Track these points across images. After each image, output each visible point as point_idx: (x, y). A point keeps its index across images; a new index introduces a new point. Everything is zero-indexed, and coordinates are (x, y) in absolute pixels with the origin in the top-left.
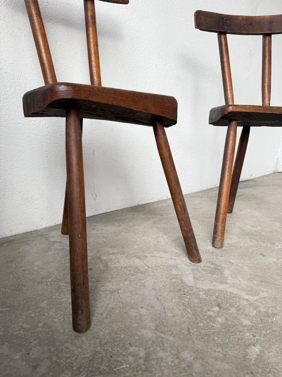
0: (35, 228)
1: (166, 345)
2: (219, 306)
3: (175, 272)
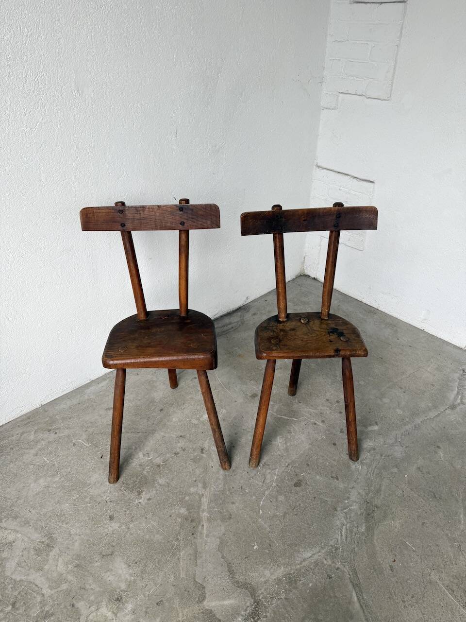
3: (5, 555)
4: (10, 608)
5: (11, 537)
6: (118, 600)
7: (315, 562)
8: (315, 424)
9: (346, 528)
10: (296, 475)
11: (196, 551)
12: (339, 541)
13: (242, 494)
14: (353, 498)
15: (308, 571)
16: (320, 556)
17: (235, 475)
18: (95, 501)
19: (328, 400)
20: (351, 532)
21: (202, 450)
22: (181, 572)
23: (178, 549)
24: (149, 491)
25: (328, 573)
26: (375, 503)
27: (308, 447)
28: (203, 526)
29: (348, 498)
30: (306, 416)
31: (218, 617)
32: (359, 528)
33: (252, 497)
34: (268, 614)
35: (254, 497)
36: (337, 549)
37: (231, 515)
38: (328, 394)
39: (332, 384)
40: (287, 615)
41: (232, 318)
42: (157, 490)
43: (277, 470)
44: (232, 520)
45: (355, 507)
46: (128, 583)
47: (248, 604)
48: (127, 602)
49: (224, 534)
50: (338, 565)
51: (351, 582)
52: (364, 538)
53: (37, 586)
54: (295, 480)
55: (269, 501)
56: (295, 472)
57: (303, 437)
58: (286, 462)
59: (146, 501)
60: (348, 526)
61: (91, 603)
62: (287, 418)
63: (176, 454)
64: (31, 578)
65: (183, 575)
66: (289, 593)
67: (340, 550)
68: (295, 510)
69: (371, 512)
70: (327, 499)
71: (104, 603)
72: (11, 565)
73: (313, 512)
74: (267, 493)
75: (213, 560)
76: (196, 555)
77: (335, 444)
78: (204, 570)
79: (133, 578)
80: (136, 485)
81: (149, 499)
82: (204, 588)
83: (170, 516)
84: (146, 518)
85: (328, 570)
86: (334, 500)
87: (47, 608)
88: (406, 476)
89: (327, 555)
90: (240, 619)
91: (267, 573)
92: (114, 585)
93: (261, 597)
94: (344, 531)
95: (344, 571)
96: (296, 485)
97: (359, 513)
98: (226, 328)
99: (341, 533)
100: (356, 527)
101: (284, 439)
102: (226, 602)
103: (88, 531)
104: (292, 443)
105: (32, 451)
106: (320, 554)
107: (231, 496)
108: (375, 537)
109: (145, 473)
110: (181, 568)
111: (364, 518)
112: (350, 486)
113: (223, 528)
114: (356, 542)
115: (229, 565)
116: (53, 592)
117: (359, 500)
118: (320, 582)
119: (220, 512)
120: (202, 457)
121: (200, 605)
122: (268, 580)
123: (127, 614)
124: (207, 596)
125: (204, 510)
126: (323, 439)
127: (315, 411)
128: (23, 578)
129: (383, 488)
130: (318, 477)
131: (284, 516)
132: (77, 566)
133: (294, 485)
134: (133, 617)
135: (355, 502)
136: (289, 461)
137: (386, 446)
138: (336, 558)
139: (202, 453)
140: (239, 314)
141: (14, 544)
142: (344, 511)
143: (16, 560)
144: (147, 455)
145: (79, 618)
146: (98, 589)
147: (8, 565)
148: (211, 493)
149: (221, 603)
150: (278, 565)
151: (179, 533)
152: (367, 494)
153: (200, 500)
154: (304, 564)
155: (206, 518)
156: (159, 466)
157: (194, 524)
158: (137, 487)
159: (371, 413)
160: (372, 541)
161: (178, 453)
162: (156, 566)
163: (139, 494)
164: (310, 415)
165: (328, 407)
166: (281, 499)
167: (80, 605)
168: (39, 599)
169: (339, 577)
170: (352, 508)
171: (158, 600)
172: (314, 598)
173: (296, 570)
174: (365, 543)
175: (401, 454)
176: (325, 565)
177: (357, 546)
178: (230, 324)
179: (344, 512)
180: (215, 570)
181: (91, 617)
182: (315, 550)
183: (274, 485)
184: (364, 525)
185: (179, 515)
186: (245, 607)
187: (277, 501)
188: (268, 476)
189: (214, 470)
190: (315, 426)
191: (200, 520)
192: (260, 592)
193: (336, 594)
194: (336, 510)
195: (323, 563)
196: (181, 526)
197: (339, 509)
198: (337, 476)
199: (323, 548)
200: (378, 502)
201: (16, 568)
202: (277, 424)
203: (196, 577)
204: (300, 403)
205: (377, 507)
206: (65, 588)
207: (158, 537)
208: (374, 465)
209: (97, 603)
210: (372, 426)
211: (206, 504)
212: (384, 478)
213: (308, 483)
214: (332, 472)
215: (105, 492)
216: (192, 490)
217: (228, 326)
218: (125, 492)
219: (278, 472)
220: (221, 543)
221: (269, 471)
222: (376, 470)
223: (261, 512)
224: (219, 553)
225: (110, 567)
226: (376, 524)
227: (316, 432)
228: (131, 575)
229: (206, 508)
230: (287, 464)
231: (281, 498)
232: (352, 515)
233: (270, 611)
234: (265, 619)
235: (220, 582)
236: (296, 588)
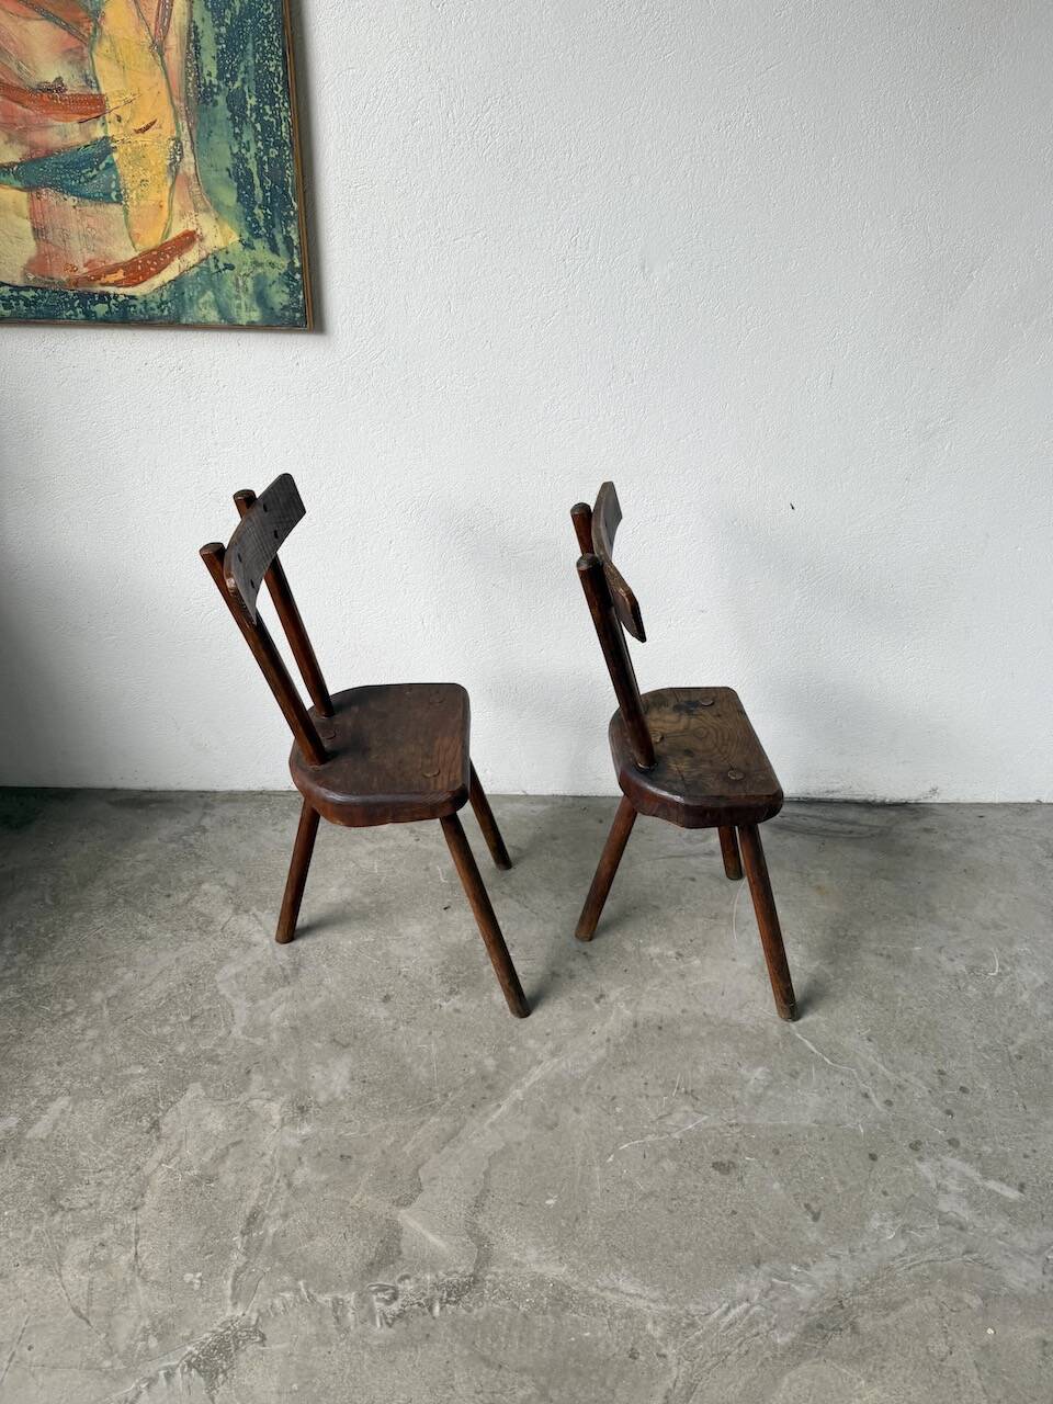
0: (215, 788)
1: (94, 1016)
2: (193, 1018)
3: (233, 953)
4: (188, 1018)
5: (256, 938)
6: (301, 1109)
7: (630, 1309)
8: (866, 1096)
9: (747, 1311)
10: (736, 1151)
11: (455, 1133)
12: (711, 1319)
13: (604, 1107)
14: (815, 1273)
15: (605, 1311)
16: (649, 1308)
17: (621, 1071)
18: (387, 962)
19: (941, 1073)
20: (751, 1324)
21: (602, 996)
22: (409, 1144)
23: (434, 1109)
24: (467, 1001)
25: (636, 1346)
26: (859, 1320)
27: (807, 1121)
28: (499, 1106)
29: (807, 1266)
30: (859, 1071)
31: (402, 1244)
32: (775, 1331)
33: (617, 1125)
34: (476, 1311)
35: (620, 1128)
36: (692, 1325)
37: (556, 1125)
38: (953, 1063)
39: (985, 1051)
40: (503, 1339)
41: (866, 815)
42: (479, 1006)
43: (706, 1117)
44: (550, 1133)
45: (804, 1291)
46: (331, 1099)
47: (461, 1269)
48: (309, 1122)
49: (519, 1144)
50: (670, 1351)
51: (666, 1397)
52: (768, 1354)
53: (233, 1015)
54: (725, 1158)
55: (642, 1153)
56: (737, 1144)
57: (813, 1100)
58: (736, 1117)
59: (451, 1010)
60: (757, 1308)
61: (270, 1086)
62: (813, 1049)
64: (235, 1002)
65: (408, 1149)
66: (538, 1314)
67: (698, 1333)
68: (674, 1202)
69: (832, 1326)
70: (756, 1233)
71: (283, 1099)
72: (230, 970)
73: (708, 1233)
74: (650, 1138)
75: (468, 1166)
76: (452, 1137)
77: (873, 1157)
78: (443, 1167)
79: (342, 1098)
80: (458, 977)
81: (457, 1011)
82: (420, 1190)
83: (466, 1056)
84: (430, 1033)
85: (641, 1342)
86: (772, 1246)
87: (220, 1051)
88: (990, 1331)
89: (664, 1319)
90: (428, 1278)
91: (532, 1254)
92: (313, 1088)
93: (488, 1277)
94: (737, 1310)
95: (670, 1369)
96: (716, 1166)
97: (801, 1308)
98: (837, 826)
99: (729, 1309)
100: (769, 1324)
101: (771, 1078)
102: (432, 1238)
103: (344, 995)
104: (780, 1096)
105: (370, 846)
106: (652, 1305)
107: (584, 1096)
108: (792, 1374)
110: (414, 1138)
111: (803, 1324)
112: (831, 1250)
113: (526, 1133)
114: (744, 1348)
115: (485, 1192)
116: (242, 1037)
117: (826, 1287)
118: (608, 1346)
119: (543, 1108)
120: (593, 1006)
121: (394, 1207)
122: (522, 1265)
123: (295, 1136)
124: (414, 1205)
125: (522, 1084)
126: (855, 1132)
127: (887, 1073)
128: (227, 995)
129: (906, 1309)
130: (776, 1186)
131: (645, 1197)
132: (294, 1028)
133: (717, 1163)
134: (299, 1145)
135: (814, 1285)
136: (743, 1119)
137: (1001, 1243)
138: (677, 1337)
139: (597, 1000)
140: (893, 814)
141: (253, 948)
142: (775, 1280)
143: (240, 968)
145: (241, 1092)
146: (291, 1076)
147: (225, 969)
148: (556, 1070)
149: (424, 1232)
150: (561, 1258)
151: (456, 1089)
152: (855, 1292)
153: (529, 1069)
154: (608, 1295)
155: (514, 1099)
157: (488, 1094)
158: (457, 981)
159: (1027, 1160)
160: (782, 1374)
162: (384, 1107)
163: (450, 993)
164: (872, 1074)
165: (927, 1084)
166: (666, 1167)
167: (257, 1078)
168: (222, 1033)
169: (650, 1370)
170: (797, 1288)
171: (346, 1153)
172: (572, 1359)
173: (586, 1292)
174: (762, 1364)
175: (1026, 1284)
176: (644, 1329)
177: (739, 1356)
178: (853, 823)
179: (772, 1283)
180: (458, 1181)
181: (254, 1103)
182: (647, 1292)
183: (676, 1136)
184: (792, 1335)
185: (478, 1064)
186: (452, 1269)
187: (657, 1162)
188: (678, 1116)
189: (593, 1040)
190: (861, 1100)
191: (502, 1096)
192: (494, 1269)
193: (618, 1390)
194: (758, 1264)
195: (643, 1323)
196: (468, 1082)
197: (765, 1267)
198: (819, 1213)
199: (667, 1301)
200: (866, 1322)
201: (231, 977)
202: (781, 1046)
203: (425, 1167)
204: (870, 1040)
205: (854, 1328)
206: (258, 1043)
207: (422, 1072)
208: (931, 1257)
209: (275, 1091)
210: (1004, 1186)
211: (532, 1081)
212: (930, 1294)
213: (746, 1180)
214: (816, 1199)
215: (408, 959)
216: (531, 1043)
217: (844, 826)
218: (434, 978)
219: (705, 1122)
220: (502, 1152)
221: (687, 1108)
222: (926, 1266)
223: (610, 1159)
224: (486, 1162)
225: (329, 1061)
226: (819, 1354)
227: (853, 1109)
228: (344, 1092)
229: (527, 1085)
230: (734, 1121)
231: (669, 1166)
232: (784, 1300)
233: (483, 1309)
234: (464, 1312)
235: (449, 1202)
236: (557, 1316)
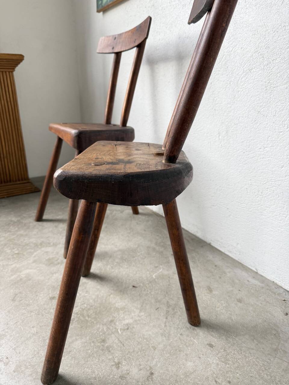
63: (118, 365)
109: (98, 326)
144: (126, 328)
156: (104, 341)
161: (118, 368)
